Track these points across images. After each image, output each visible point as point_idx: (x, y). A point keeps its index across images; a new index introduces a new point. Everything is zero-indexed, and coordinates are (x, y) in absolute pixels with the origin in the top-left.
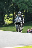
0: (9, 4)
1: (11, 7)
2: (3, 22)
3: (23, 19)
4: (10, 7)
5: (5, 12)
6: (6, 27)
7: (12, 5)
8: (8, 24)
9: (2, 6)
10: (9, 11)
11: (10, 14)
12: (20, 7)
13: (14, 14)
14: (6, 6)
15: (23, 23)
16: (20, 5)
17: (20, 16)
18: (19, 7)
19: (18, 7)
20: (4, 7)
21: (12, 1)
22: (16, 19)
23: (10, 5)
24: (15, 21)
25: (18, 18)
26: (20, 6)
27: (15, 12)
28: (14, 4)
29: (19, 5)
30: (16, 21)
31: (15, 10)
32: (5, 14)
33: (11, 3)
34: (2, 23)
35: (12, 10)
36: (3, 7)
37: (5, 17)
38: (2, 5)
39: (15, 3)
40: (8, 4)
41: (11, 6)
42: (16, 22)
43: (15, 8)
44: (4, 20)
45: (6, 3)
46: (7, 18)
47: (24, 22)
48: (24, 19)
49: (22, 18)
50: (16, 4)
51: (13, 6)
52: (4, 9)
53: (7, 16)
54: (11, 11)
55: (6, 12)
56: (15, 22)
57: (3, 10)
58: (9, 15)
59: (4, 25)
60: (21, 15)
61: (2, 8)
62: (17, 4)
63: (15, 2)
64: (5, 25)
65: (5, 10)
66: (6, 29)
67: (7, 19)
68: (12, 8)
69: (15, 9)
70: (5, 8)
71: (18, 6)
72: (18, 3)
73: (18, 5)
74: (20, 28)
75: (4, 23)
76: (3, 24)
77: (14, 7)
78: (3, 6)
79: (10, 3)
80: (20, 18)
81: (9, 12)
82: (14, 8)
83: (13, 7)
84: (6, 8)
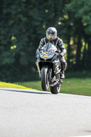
0: (56, 15)
1: (63, 24)
3: (62, 49)
4: (60, 23)
7: (66, 17)
9: (38, 20)
12: (88, 25)
13: (71, 43)
14: (49, 21)
15: (62, 64)
16: (88, 17)
17: (54, 41)
18: (85, 24)
19: (82, 24)
20: (42, 22)
21: (64, 6)
22: (40, 50)
23: (60, 19)
24: (38, 56)
25: (47, 48)
26: (87, 21)
27: (74, 37)
28: (69, 16)
29: (85, 18)
30: (41, 56)
31: (72, 33)
33: (61, 11)
35: (64, 32)
36: (39, 23)
38: (37, 18)
39: (74, 13)
40: (53, 15)
41: (62, 21)
42: (41, 59)
43: (74, 26)
45: (47, 11)
47: (64, 61)
48: (65, 51)
49: (59, 46)
50: (76, 16)
51: (69, 20)
54: (63, 34)
56: (38, 61)
57: (39, 32)
60: (56, 37)
61: (36, 26)
62: (79, 16)
63: (73, 10)
68: (64, 27)
69: (74, 28)
70: (44, 26)
71: (83, 21)
72: (81, 11)
73: (81, 19)
74: (53, 77)
77: (72, 24)
78: (40, 19)
79: (58, 13)
80: (54, 48)
82: (70, 27)
83: (68, 24)
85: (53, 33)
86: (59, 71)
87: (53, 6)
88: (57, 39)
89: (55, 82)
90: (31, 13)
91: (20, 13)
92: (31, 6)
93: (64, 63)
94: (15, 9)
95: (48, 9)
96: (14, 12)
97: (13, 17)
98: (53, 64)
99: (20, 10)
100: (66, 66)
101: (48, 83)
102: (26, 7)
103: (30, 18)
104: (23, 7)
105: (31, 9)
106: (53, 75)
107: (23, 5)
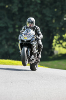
0: (62, 13)
2: (50, 50)
4: (65, 19)
5: (54, 30)
6: (56, 61)
8: (60, 54)
9: (49, 17)
10: (62, 27)
11: (64, 34)
14: (57, 17)
20: (52, 18)
23: (65, 15)
32: (54, 33)
34: (48, 52)
37: (54, 41)
40: (60, 12)
44: (52, 46)
45: (56, 10)
46: (58, 42)
52: (53, 23)
53: (58, 37)
55: (56, 29)
56: (20, 42)
57: (50, 25)
58: (63, 36)
59: (51, 57)
61: (48, 21)
64: (53, 56)
65: (54, 26)
66: (55, 65)
67: (58, 44)
70: (54, 21)
75: (52, 53)
76: (51, 55)
78: (51, 16)
79: (64, 11)
81: (63, 29)
84: (56, 20)
85: (32, 22)
86: (37, 51)
87: (60, 6)
88: (35, 27)
89: (33, 60)
90: (44, 11)
91: (36, 11)
92: (44, 6)
93: (41, 45)
94: (33, 9)
95: (56, 8)
96: (32, 11)
97: (31, 14)
98: (31, 45)
99: (36, 9)
100: (42, 47)
101: (27, 60)
102: (41, 7)
103: (44, 15)
104: (38, 7)
105: (44, 8)
106: (32, 53)
107: (39, 5)
